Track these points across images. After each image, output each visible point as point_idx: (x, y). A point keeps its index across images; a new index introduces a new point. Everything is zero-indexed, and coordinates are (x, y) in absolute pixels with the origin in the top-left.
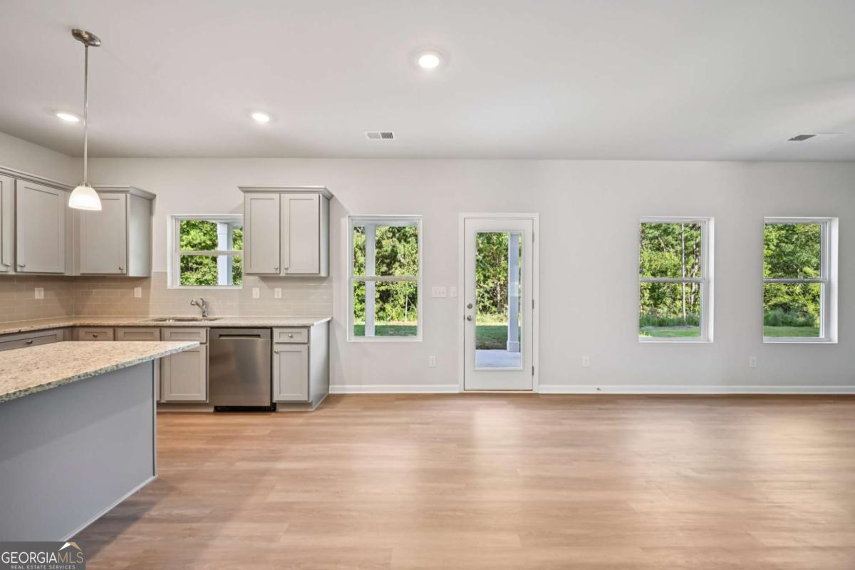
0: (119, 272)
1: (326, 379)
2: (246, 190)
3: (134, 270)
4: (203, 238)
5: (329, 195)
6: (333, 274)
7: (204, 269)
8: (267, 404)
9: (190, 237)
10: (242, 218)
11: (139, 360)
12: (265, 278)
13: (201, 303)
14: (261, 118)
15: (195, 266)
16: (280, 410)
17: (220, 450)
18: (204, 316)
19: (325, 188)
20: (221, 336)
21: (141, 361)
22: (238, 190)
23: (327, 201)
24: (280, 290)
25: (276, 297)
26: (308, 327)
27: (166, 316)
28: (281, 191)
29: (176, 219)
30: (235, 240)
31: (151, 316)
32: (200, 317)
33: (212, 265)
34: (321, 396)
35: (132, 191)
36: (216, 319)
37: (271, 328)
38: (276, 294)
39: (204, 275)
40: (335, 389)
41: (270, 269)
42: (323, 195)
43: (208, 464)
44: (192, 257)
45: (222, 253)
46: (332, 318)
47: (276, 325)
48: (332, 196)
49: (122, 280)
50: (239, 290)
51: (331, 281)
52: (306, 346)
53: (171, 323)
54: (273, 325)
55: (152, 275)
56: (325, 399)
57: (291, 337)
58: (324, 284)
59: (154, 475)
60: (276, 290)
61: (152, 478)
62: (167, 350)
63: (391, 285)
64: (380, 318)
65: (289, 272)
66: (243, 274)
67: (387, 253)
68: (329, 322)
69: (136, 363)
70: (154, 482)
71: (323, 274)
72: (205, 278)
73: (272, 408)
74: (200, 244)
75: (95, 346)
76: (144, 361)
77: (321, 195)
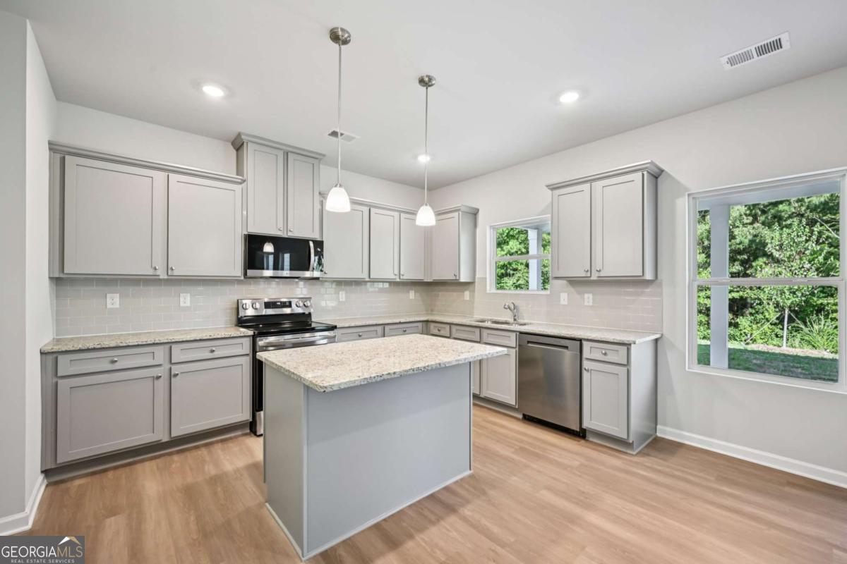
0: (454, 278)
1: (653, 414)
2: (553, 188)
3: (464, 278)
4: (519, 246)
5: (658, 171)
6: (663, 275)
7: (519, 275)
8: (575, 427)
9: (509, 247)
10: (550, 218)
11: (456, 361)
12: (574, 282)
13: (512, 307)
14: (569, 98)
15: (512, 272)
16: (591, 439)
17: (526, 466)
18: (515, 320)
19: (652, 163)
20: (529, 342)
21: (457, 363)
22: (546, 188)
23: (654, 179)
24: (591, 296)
25: (586, 304)
26: (628, 345)
27: (486, 318)
28: (590, 180)
29: (493, 228)
30: (544, 246)
31: (475, 316)
32: (511, 320)
33: (525, 271)
34: (646, 436)
35: (463, 209)
36: (525, 324)
37: (580, 340)
38: (586, 300)
39: (518, 280)
40: (665, 432)
41: (580, 273)
42: (648, 172)
43: (515, 478)
44: (510, 264)
45: (533, 257)
46: (662, 335)
47: (586, 338)
48: (662, 171)
49: (455, 284)
50: (547, 295)
51: (660, 285)
52: (625, 369)
53: (488, 324)
54: (583, 337)
55: (477, 280)
56: (651, 442)
57: (605, 354)
58: (648, 290)
59: (470, 469)
60: (586, 296)
61: (468, 473)
62: (479, 354)
63: (749, 291)
64: (732, 337)
65: (602, 275)
66: (550, 279)
67: (741, 247)
68: (656, 340)
69: (454, 363)
70: (471, 476)
71: (649, 276)
72: (519, 283)
73: (581, 434)
74: (517, 252)
75: (432, 341)
76: (460, 362)
77: (645, 173)
